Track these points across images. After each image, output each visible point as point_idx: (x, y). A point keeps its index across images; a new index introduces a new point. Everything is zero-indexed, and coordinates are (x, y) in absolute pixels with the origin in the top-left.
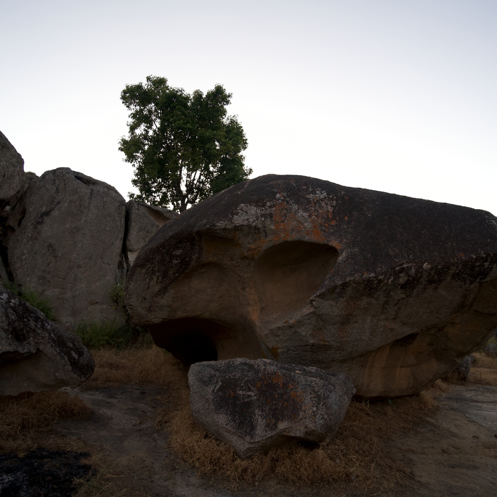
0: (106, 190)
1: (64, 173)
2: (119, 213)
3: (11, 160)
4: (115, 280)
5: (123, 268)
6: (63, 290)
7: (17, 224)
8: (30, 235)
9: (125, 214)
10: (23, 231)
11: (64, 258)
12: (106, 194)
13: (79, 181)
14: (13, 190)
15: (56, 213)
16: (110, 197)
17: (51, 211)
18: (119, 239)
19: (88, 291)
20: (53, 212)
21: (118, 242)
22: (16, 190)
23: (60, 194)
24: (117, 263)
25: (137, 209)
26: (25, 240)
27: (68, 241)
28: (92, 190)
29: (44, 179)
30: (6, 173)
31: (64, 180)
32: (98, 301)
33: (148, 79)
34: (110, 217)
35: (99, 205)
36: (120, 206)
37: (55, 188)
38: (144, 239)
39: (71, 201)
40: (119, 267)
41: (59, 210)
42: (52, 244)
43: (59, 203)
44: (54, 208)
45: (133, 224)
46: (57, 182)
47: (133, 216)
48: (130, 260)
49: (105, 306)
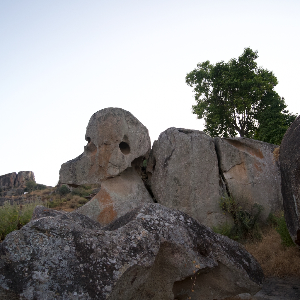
0: (199, 135)
1: (172, 131)
2: (211, 148)
3: (142, 130)
4: (220, 194)
5: (223, 185)
6: (189, 207)
7: (152, 170)
8: (162, 174)
9: (215, 148)
10: (158, 173)
11: (185, 185)
12: (200, 137)
13: (182, 133)
14: (146, 149)
15: (174, 157)
16: (203, 138)
17: (170, 156)
18: (216, 165)
19: (204, 205)
20: (172, 156)
21: (215, 168)
22: (148, 149)
23: (173, 144)
24: (218, 182)
25: (222, 142)
26: (160, 178)
27: (185, 173)
28: (191, 137)
29: (161, 138)
30: (141, 140)
31: (173, 135)
32: (213, 211)
33: (198, 65)
34: (207, 151)
35: (198, 145)
36: (210, 143)
37: (169, 142)
38: (231, 161)
39: (181, 147)
40: (220, 184)
41: (175, 154)
42: (176, 177)
43: (174, 150)
44: (171, 154)
45: (222, 153)
46: (169, 138)
47: (221, 148)
48: (226, 178)
49: (218, 214)
